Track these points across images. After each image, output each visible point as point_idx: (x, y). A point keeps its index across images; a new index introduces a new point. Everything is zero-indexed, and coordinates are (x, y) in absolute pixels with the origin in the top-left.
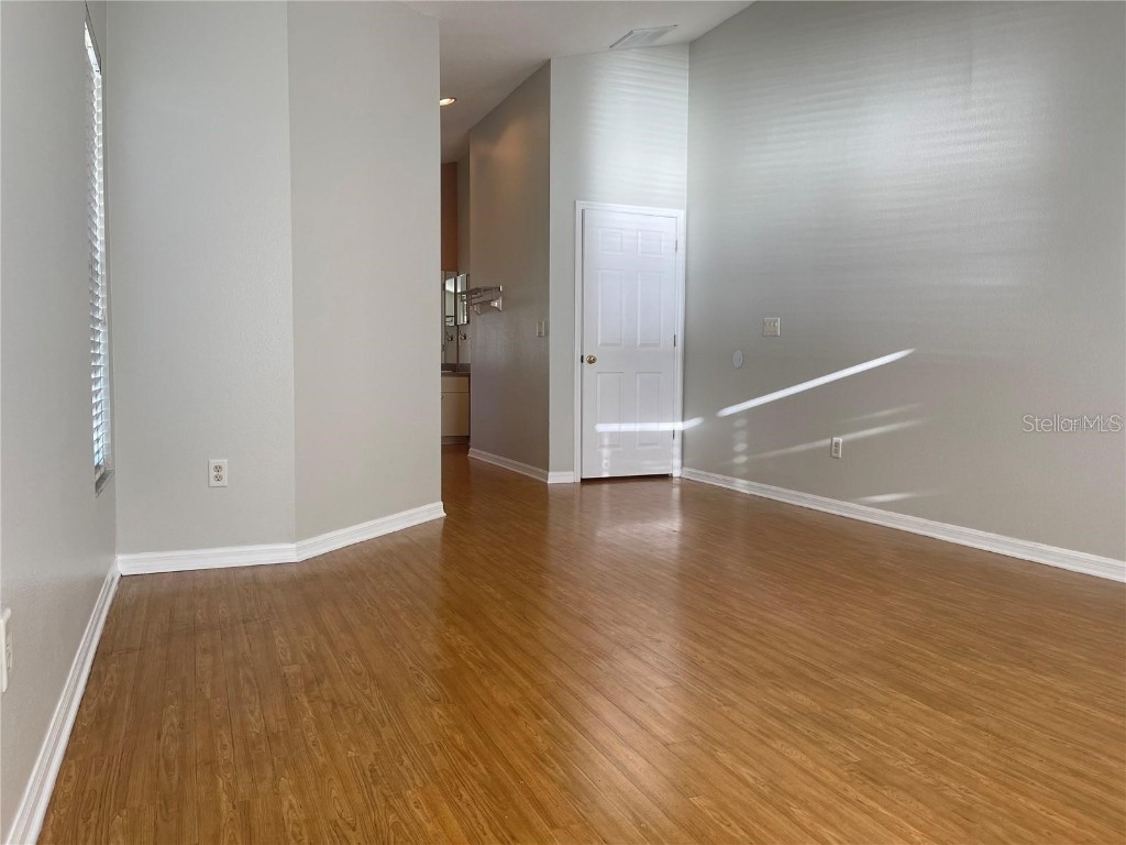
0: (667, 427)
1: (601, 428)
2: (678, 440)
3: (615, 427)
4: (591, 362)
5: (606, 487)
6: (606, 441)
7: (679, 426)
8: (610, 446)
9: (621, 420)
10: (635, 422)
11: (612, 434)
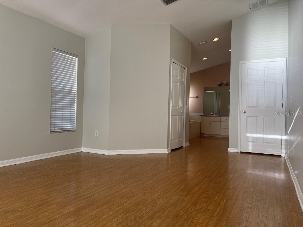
0: (279, 137)
1: (248, 135)
2: (283, 142)
3: (254, 135)
4: (244, 112)
5: (250, 156)
6: (251, 140)
7: (284, 137)
8: (252, 142)
9: (257, 133)
10: (264, 134)
11: (253, 138)
